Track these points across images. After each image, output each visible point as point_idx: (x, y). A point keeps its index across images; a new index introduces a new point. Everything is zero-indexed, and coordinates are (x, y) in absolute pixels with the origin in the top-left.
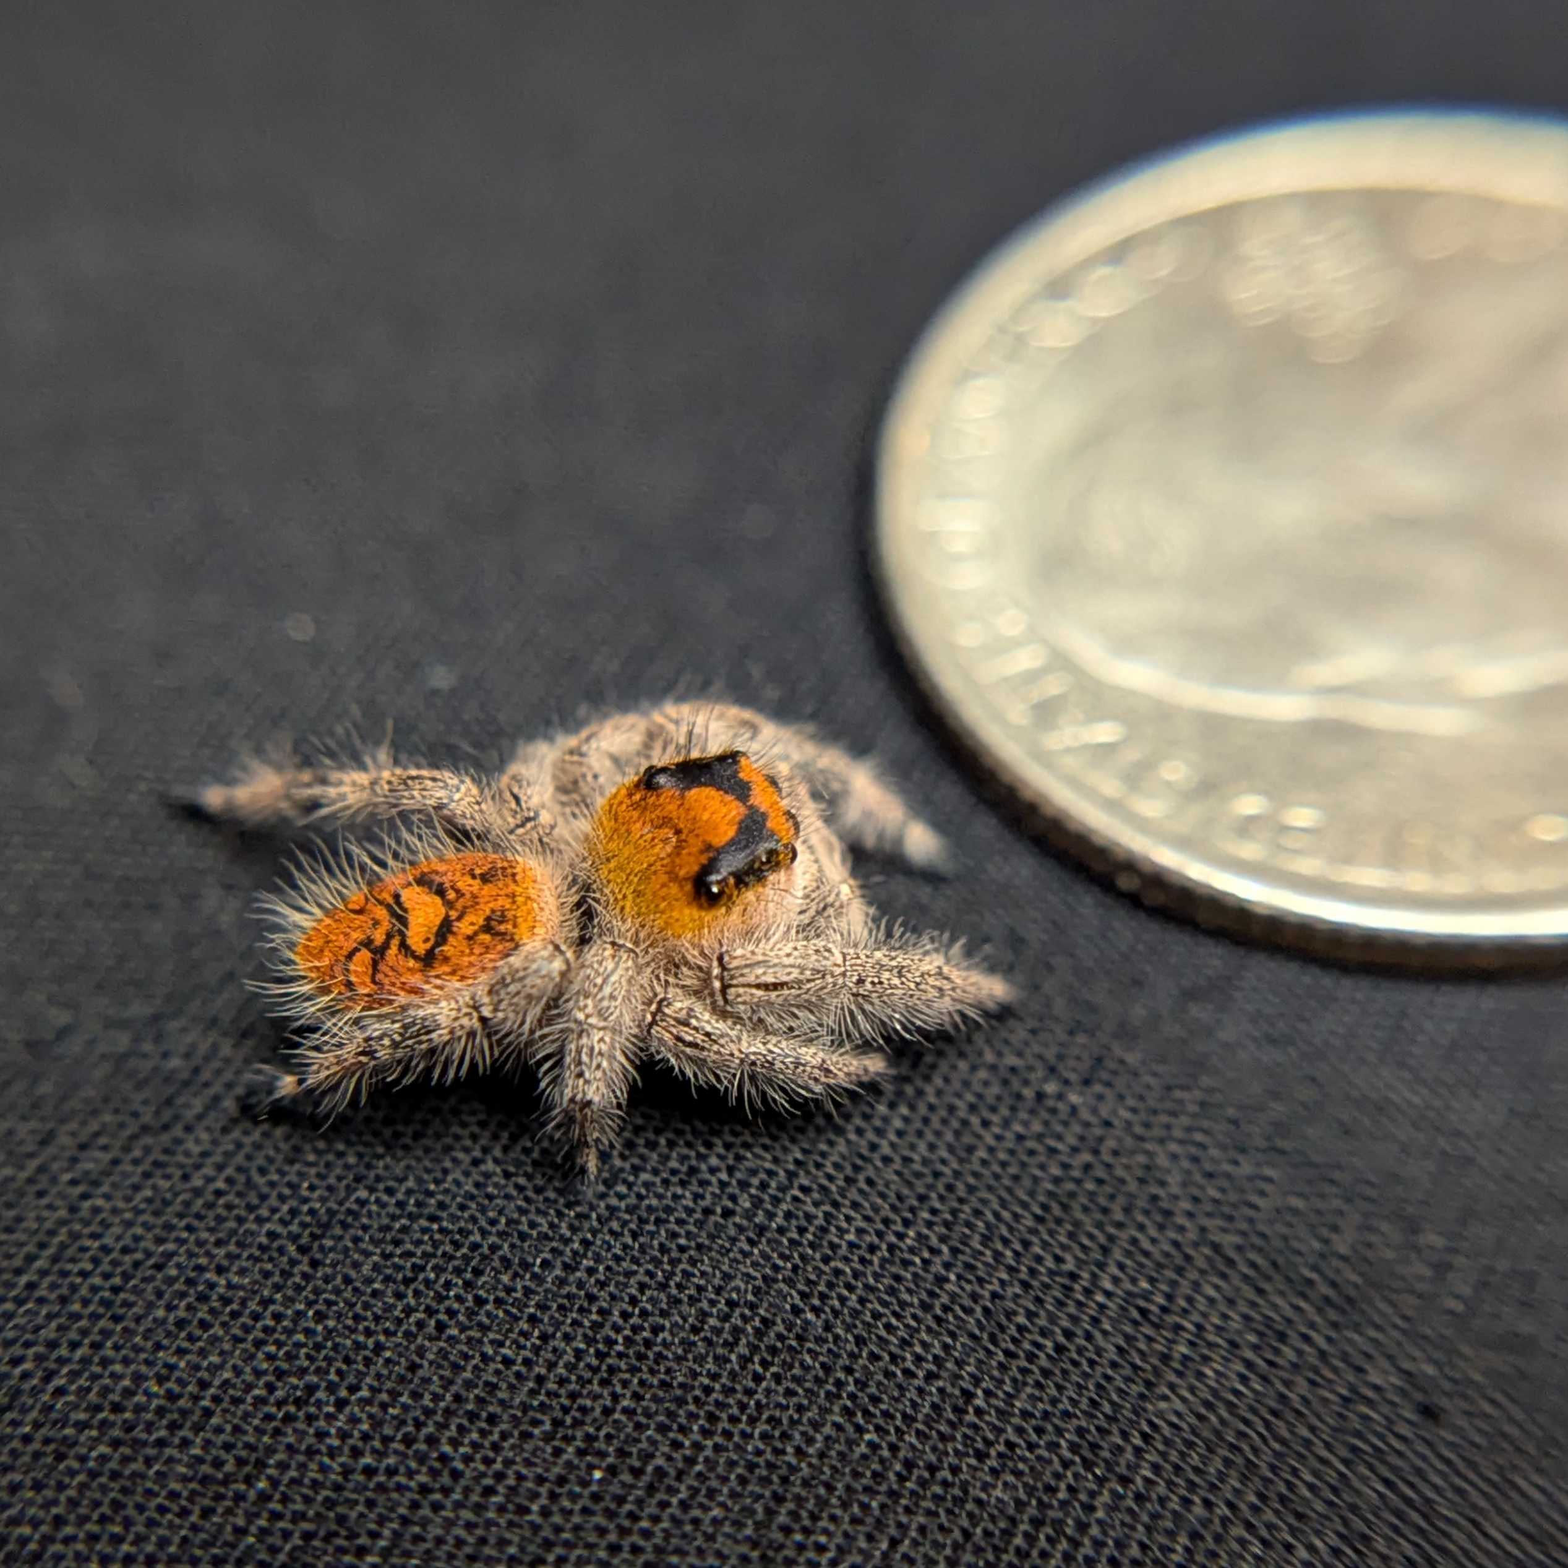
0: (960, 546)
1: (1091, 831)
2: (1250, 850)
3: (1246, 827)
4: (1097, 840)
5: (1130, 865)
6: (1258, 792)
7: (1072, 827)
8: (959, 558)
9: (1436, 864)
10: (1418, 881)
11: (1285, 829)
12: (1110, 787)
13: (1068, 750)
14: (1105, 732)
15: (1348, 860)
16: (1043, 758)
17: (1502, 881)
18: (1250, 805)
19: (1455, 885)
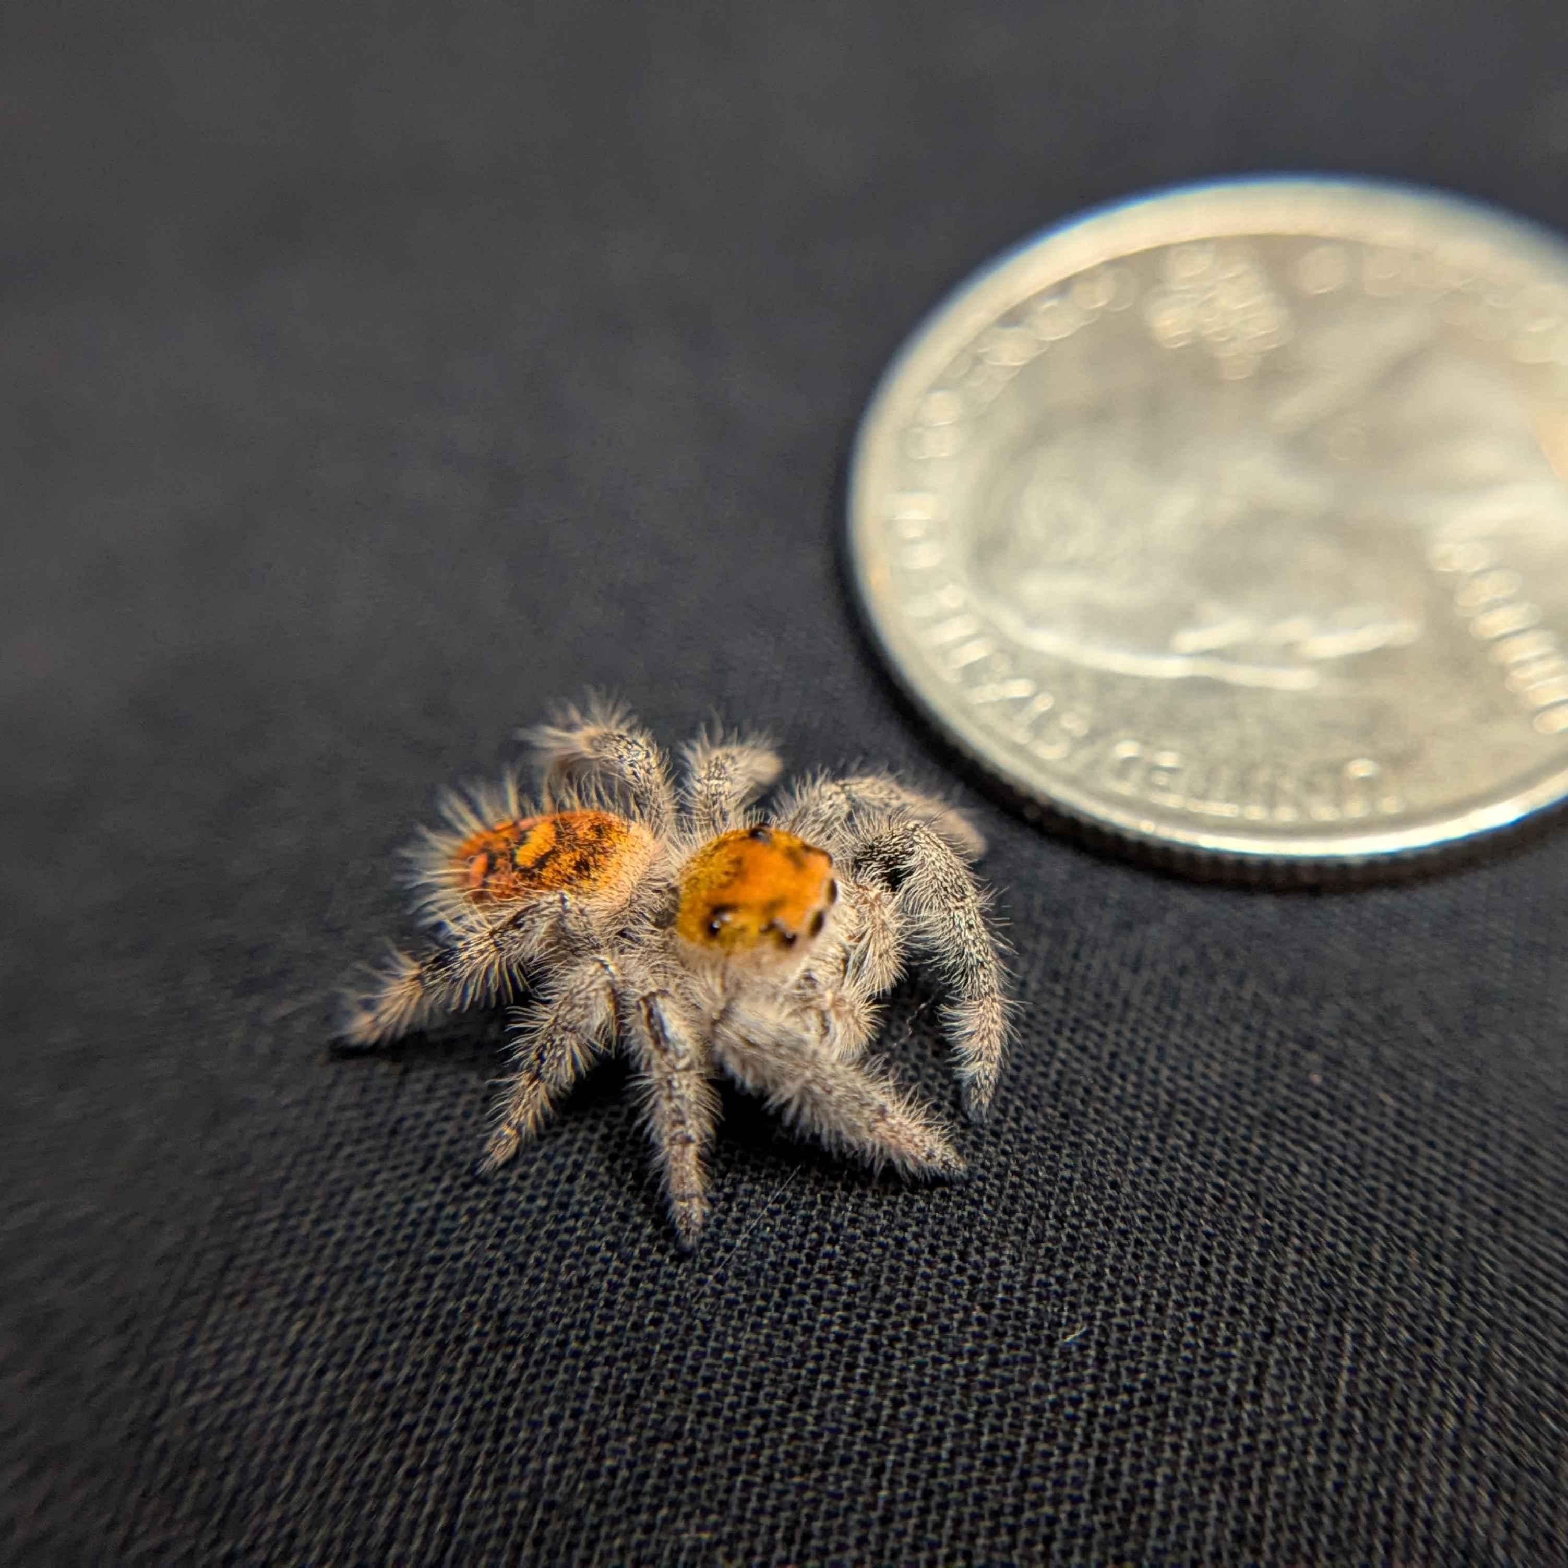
0: (913, 533)
1: (1000, 769)
2: (1126, 789)
3: (1124, 768)
4: (1005, 779)
5: (1029, 800)
6: (1136, 739)
7: (987, 766)
8: (913, 542)
9: (1272, 798)
10: (1256, 813)
11: (1155, 768)
12: (1020, 736)
13: (985, 705)
14: (1019, 689)
15: (1203, 796)
16: (967, 711)
17: (1324, 813)
18: (1126, 749)
19: (1286, 815)
